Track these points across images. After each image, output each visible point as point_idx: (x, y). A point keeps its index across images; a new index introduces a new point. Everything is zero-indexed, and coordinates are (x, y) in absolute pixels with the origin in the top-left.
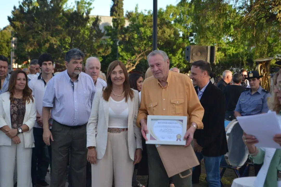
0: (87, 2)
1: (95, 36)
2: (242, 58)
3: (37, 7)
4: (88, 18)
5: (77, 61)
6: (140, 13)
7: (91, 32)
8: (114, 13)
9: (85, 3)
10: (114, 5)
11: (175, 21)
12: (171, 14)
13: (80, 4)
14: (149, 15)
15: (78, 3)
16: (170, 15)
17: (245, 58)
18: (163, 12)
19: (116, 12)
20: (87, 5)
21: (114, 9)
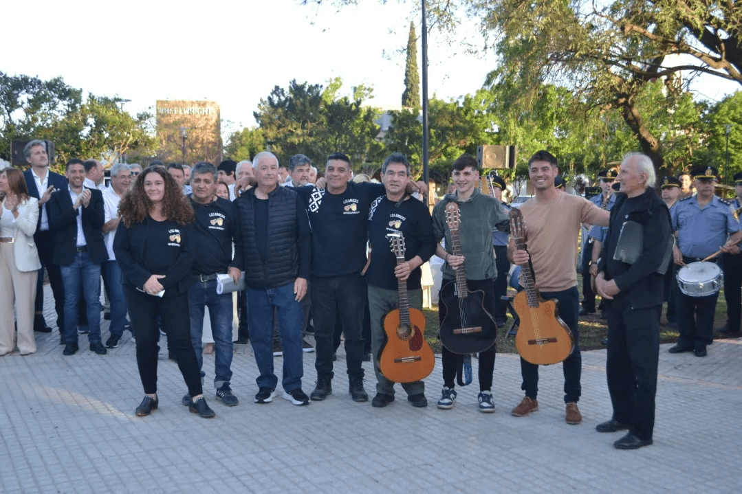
0: (367, 88)
1: (368, 134)
2: (568, 160)
3: (290, 98)
4: (358, 111)
5: (302, 168)
6: (440, 101)
7: (363, 129)
8: (407, 101)
9: (365, 89)
10: (407, 90)
11: (488, 111)
12: (483, 100)
13: (357, 91)
14: (452, 103)
15: (355, 89)
16: (481, 102)
17: (572, 162)
18: (471, 99)
19: (410, 100)
20: (366, 92)
21: (407, 95)
